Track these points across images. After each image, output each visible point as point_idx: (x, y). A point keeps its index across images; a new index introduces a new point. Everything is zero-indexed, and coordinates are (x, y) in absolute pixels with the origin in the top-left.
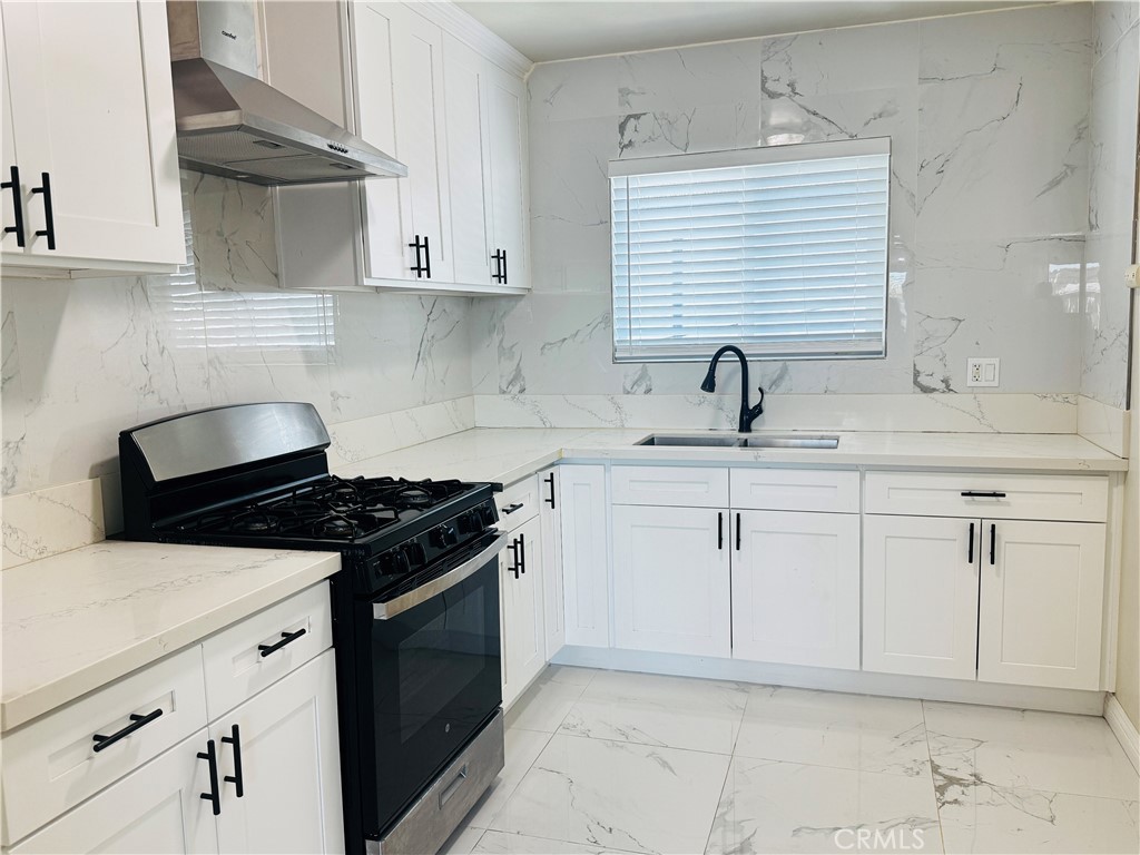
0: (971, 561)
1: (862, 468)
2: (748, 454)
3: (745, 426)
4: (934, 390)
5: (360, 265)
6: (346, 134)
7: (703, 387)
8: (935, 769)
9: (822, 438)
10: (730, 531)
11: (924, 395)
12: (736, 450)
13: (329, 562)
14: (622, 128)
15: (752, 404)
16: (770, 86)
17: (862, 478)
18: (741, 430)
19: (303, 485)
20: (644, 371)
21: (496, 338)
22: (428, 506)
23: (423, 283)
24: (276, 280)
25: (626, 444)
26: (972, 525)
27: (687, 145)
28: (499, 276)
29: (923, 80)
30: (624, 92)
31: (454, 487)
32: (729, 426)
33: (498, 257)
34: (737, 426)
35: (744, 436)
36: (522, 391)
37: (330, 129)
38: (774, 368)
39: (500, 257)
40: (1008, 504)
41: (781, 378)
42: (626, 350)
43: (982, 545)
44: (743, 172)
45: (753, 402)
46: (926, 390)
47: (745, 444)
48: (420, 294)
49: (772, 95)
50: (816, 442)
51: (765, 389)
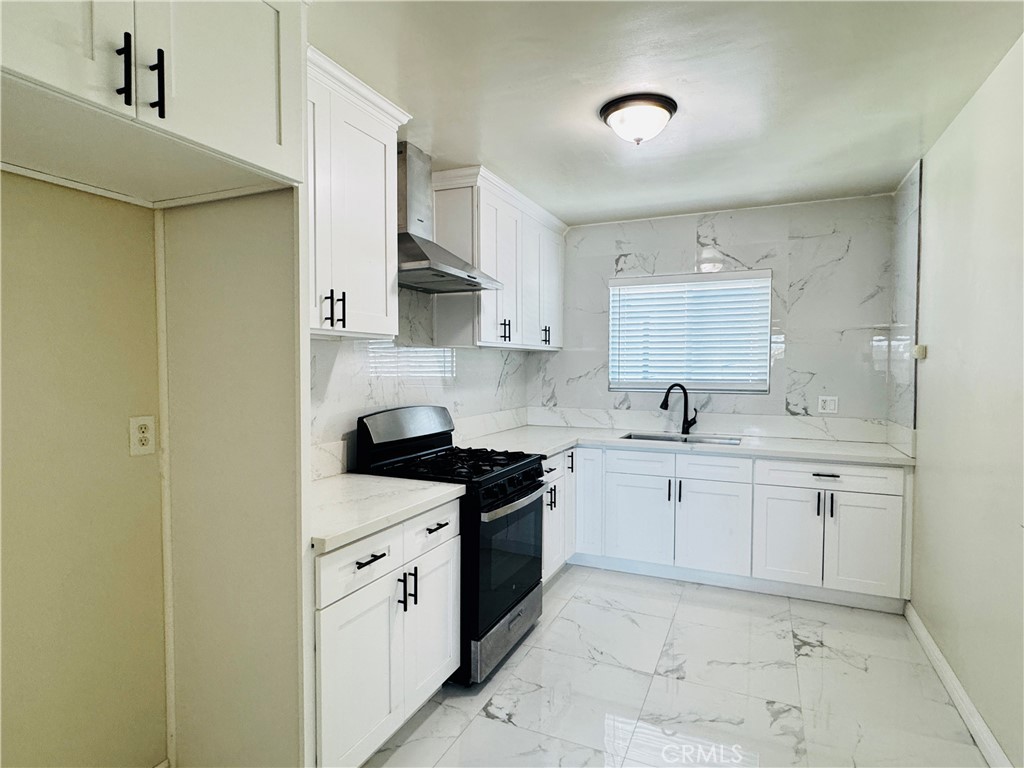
0: (818, 514)
1: (755, 457)
2: (687, 446)
3: (686, 431)
4: (798, 414)
5: (475, 335)
6: (472, 267)
7: (661, 407)
8: (795, 636)
9: (731, 439)
10: (675, 491)
11: (792, 417)
12: (680, 444)
13: (460, 489)
14: (617, 261)
15: (690, 418)
16: (702, 240)
17: (754, 463)
18: (683, 433)
19: (441, 450)
20: (627, 396)
21: (542, 374)
22: (508, 465)
23: (507, 344)
24: (432, 342)
25: (615, 438)
26: (819, 494)
27: (654, 271)
28: (546, 341)
29: (791, 238)
30: (619, 243)
31: (520, 456)
32: (676, 430)
33: (545, 330)
34: (681, 430)
35: (685, 436)
36: (555, 405)
37: (465, 266)
38: (703, 397)
39: (547, 330)
40: (841, 482)
41: (707, 403)
42: (616, 383)
43: (826, 505)
44: (686, 287)
45: (691, 417)
46: (794, 414)
47: (685, 440)
48: (501, 350)
49: (703, 245)
50: (727, 441)
51: (698, 409)
